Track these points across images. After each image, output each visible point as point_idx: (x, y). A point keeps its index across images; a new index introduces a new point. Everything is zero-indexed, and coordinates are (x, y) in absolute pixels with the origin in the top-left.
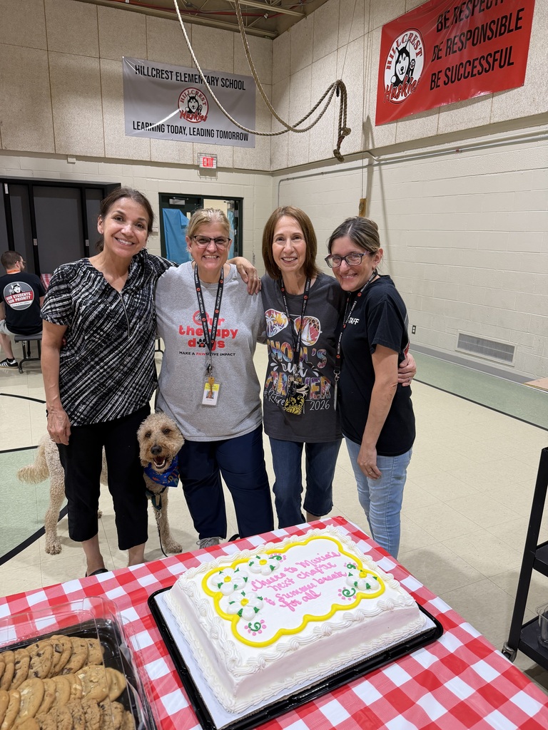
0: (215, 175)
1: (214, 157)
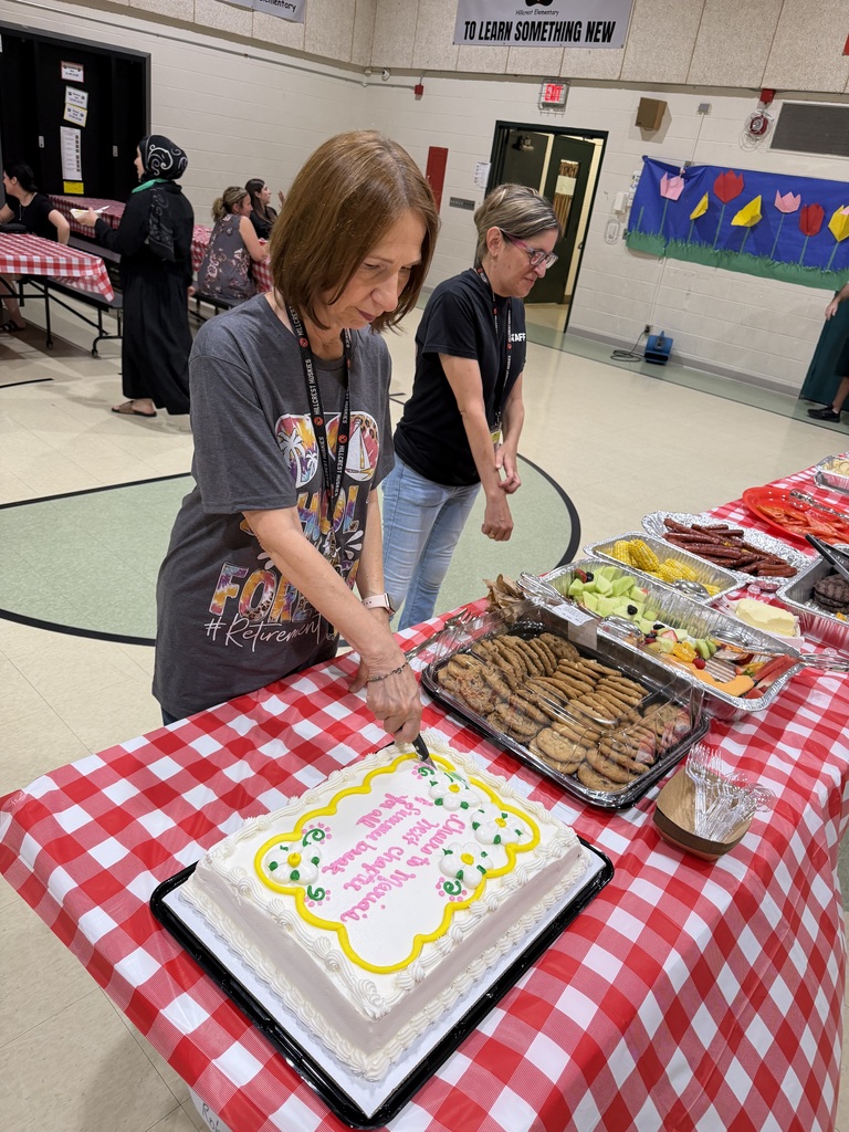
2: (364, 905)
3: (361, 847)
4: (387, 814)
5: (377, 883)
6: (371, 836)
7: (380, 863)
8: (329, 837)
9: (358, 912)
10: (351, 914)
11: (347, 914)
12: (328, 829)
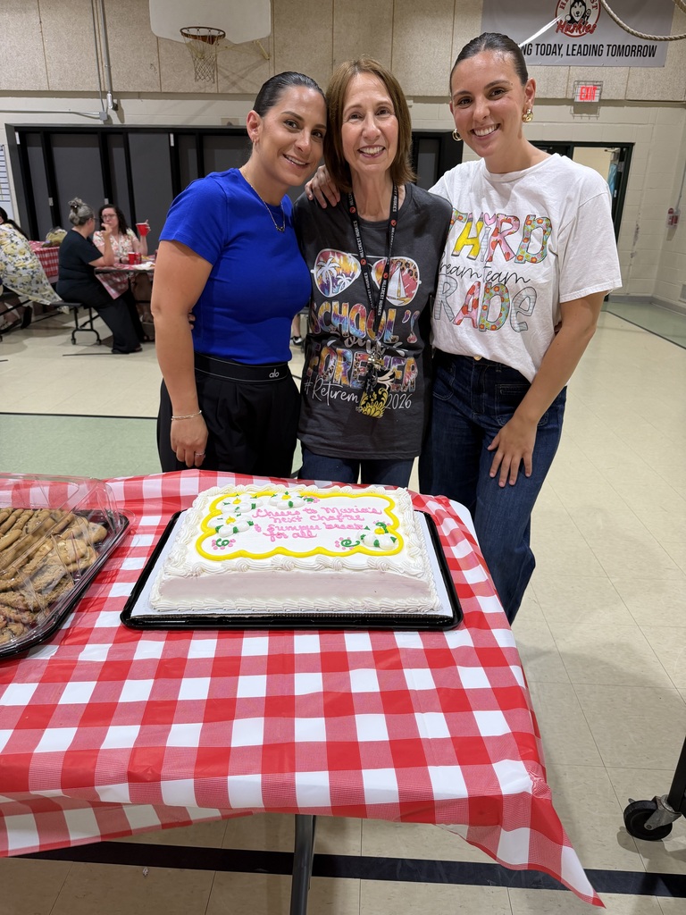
0: (595, 112)
1: (597, 85)
2: (364, 511)
3: (329, 527)
4: (289, 533)
5: (344, 514)
6: (317, 527)
7: (331, 518)
8: (340, 539)
9: (370, 510)
10: (374, 511)
11: (376, 513)
12: (337, 542)
